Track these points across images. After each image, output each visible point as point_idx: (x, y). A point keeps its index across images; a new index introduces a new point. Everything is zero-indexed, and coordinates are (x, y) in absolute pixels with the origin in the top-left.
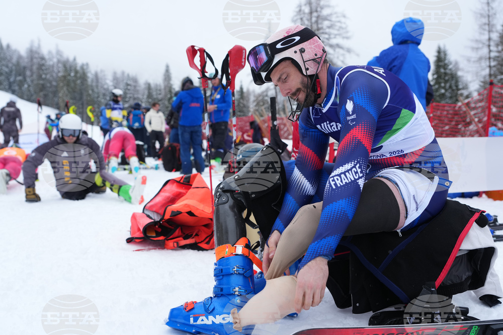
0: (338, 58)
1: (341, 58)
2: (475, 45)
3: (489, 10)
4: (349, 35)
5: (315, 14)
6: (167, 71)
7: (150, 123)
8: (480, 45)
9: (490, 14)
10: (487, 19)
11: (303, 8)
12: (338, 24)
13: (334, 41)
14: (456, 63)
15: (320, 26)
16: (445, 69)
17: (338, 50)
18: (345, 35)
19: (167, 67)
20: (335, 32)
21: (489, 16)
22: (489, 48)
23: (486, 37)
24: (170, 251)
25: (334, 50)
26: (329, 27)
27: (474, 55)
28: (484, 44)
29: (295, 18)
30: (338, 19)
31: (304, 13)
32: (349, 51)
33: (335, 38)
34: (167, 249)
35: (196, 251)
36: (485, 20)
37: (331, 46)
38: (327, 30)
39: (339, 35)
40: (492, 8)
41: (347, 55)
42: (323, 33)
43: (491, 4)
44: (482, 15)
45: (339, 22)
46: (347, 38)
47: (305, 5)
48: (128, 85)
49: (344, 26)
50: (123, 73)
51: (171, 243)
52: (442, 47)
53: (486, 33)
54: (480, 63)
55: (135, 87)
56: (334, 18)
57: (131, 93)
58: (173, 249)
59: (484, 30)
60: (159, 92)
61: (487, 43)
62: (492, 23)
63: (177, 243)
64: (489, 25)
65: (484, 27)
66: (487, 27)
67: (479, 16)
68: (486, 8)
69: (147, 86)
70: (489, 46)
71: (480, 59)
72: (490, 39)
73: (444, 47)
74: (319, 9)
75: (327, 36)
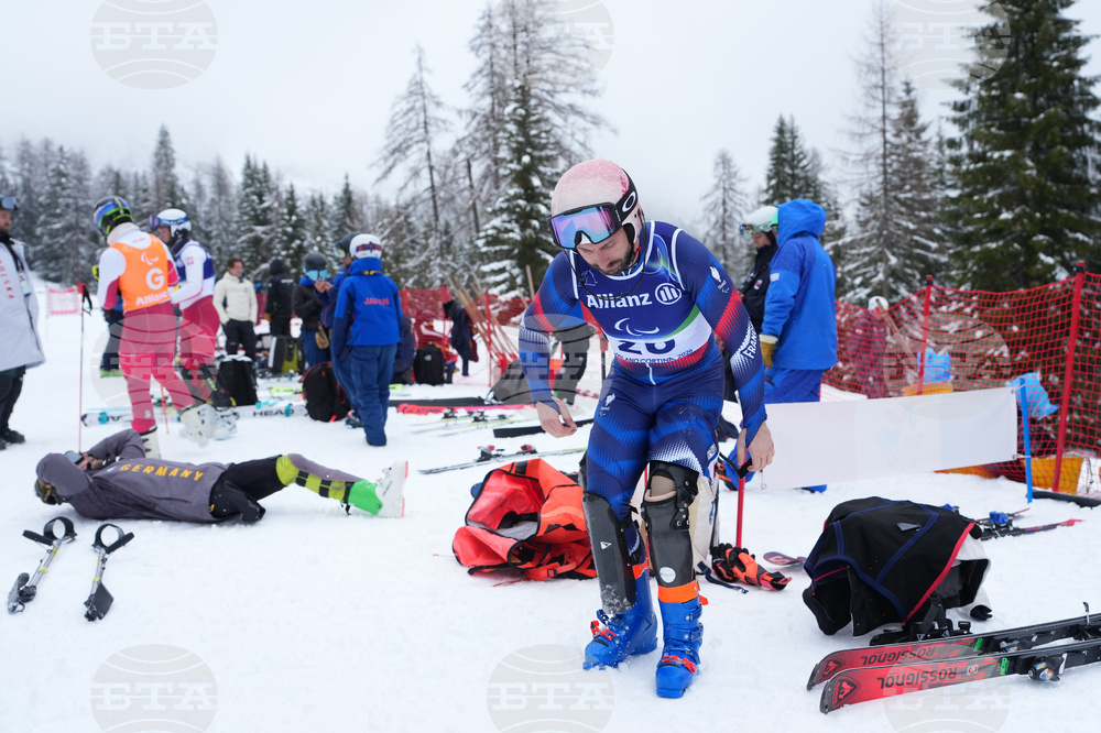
0: (573, 135)
1: (580, 137)
2: (857, 129)
3: (883, 59)
4: (596, 86)
5: (522, 37)
6: (164, 143)
7: (225, 305)
8: (868, 130)
9: (886, 67)
10: (880, 76)
11: (497, 22)
12: (574, 62)
13: (563, 99)
14: (816, 156)
15: (534, 64)
16: (793, 168)
17: (572, 118)
18: (586, 87)
19: (164, 134)
20: (569, 79)
21: (883, 71)
22: (884, 136)
23: (879, 113)
24: (542, 583)
25: (565, 120)
26: (553, 68)
27: (855, 149)
28: (873, 126)
29: (478, 42)
30: (572, 51)
31: (498, 32)
32: (596, 121)
33: (566, 91)
34: (536, 580)
35: (577, 581)
36: (876, 79)
37: (558, 109)
38: (551, 74)
39: (575, 85)
40: (890, 57)
41: (594, 131)
42: (540, 80)
43: (886, 47)
44: (870, 68)
45: (574, 56)
46: (593, 93)
47: (502, 15)
48: (61, 174)
49: (585, 65)
50: (47, 145)
51: (543, 572)
52: (787, 120)
53: (879, 104)
54: (867, 166)
55: (80, 180)
56: (563, 48)
57: (69, 196)
58: (547, 579)
59: (874, 98)
60: (142, 195)
61: (880, 126)
62: (888, 85)
63: (555, 571)
64: (883, 88)
65: (873, 92)
66: (879, 94)
67: (865, 69)
68: (879, 55)
69: (111, 178)
70: (884, 131)
71: (867, 156)
72: (884, 117)
73: (793, 121)
74: (531, 26)
75: (548, 87)
